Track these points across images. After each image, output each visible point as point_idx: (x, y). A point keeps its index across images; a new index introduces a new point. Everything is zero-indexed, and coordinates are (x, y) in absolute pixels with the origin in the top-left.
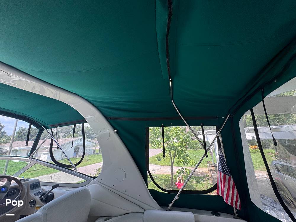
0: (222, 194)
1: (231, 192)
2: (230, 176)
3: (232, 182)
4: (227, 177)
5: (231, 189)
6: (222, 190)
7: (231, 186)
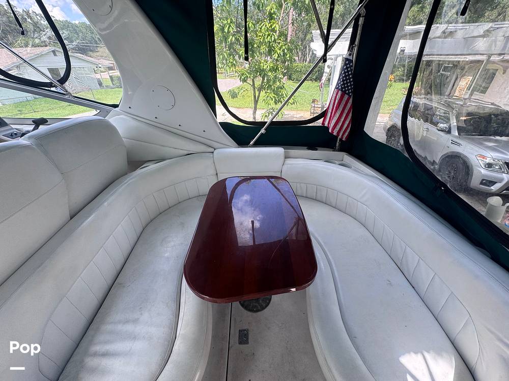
0: (329, 123)
1: (342, 120)
2: (350, 96)
3: (349, 105)
4: (346, 97)
5: (344, 115)
6: (330, 118)
7: (346, 111)
